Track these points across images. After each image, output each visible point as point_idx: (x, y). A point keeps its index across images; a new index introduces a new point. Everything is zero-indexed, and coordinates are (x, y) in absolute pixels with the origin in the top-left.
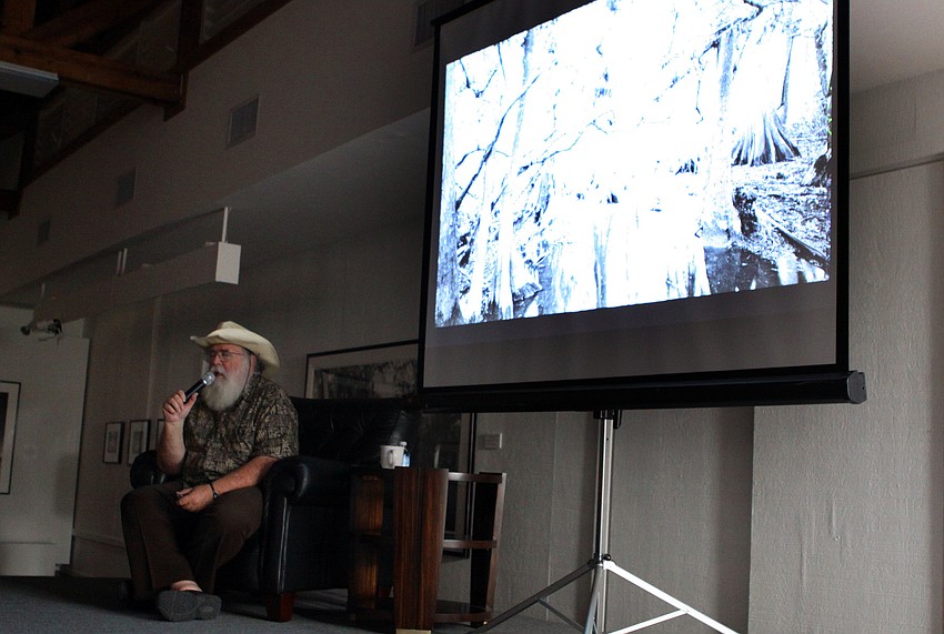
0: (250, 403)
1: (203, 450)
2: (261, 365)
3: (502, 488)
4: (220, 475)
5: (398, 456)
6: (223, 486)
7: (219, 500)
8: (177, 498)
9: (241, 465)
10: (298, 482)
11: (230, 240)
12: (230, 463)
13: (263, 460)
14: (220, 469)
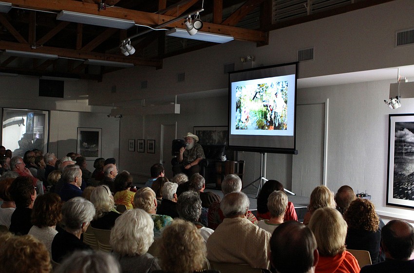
0: (195, 148)
1: (187, 157)
2: (195, 141)
3: (244, 164)
4: (192, 162)
5: (225, 159)
6: (193, 164)
7: (192, 167)
8: (184, 167)
9: (195, 160)
10: (207, 163)
11: (177, 103)
12: (193, 160)
13: (199, 159)
14: (191, 161)
